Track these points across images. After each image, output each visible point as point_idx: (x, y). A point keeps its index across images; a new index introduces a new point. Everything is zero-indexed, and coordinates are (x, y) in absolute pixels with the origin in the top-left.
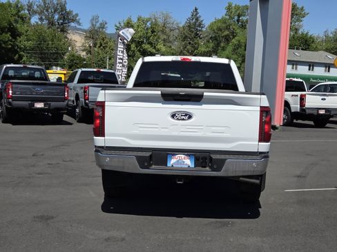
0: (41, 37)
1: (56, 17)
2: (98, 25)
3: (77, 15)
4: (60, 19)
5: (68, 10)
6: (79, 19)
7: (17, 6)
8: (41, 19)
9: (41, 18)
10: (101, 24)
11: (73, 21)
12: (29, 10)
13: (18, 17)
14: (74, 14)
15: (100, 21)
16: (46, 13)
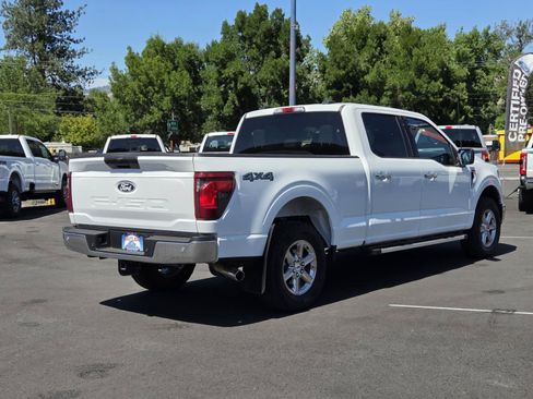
7: (487, 34)
13: (489, 50)
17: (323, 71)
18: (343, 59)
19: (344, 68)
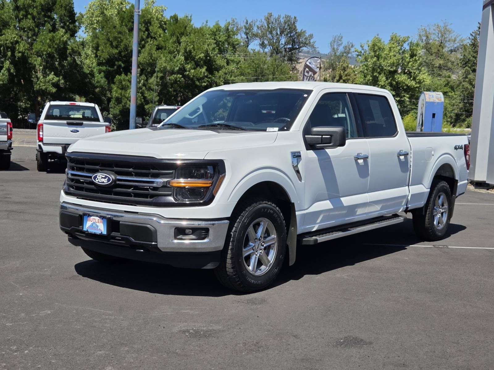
0: (259, 71)
1: (283, 40)
2: (341, 49)
3: (311, 36)
4: (287, 43)
5: (299, 30)
6: (314, 42)
7: (228, 29)
8: (263, 45)
9: (263, 43)
10: (345, 47)
11: (305, 44)
12: (247, 34)
13: (229, 44)
14: (307, 35)
15: (345, 43)
16: (270, 36)
17: (96, 48)
18: (115, 38)
19: (117, 47)
